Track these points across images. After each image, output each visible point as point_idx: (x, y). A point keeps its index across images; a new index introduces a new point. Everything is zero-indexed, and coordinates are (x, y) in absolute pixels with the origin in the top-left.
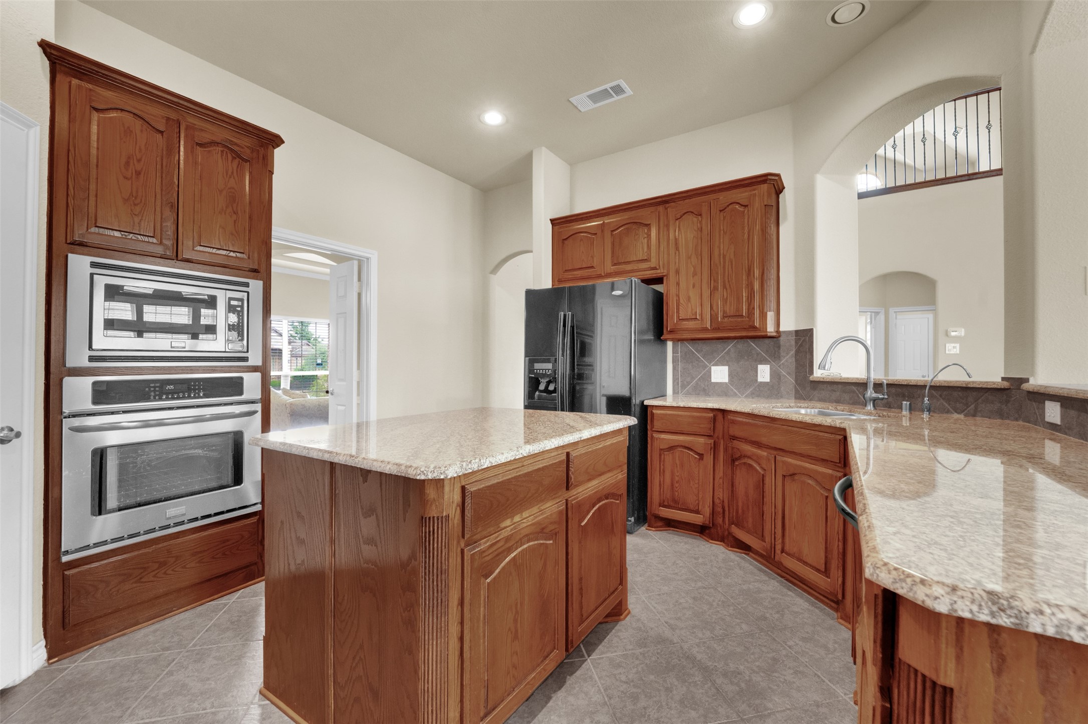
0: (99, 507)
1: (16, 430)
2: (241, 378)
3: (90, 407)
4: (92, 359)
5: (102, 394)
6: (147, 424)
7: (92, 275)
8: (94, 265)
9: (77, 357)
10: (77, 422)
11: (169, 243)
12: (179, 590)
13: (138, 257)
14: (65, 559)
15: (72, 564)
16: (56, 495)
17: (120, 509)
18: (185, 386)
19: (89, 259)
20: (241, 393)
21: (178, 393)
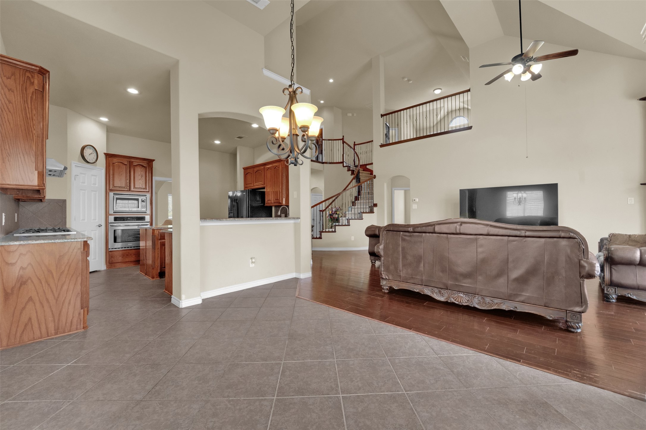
0: (115, 241)
1: (101, 225)
2: (145, 217)
3: (114, 222)
4: (114, 212)
5: (116, 219)
6: (126, 226)
7: (113, 196)
8: (114, 194)
9: (111, 212)
10: (111, 224)
11: (128, 188)
12: (131, 262)
13: (122, 191)
14: (109, 250)
15: (111, 251)
16: (108, 238)
17: (121, 242)
18: (132, 218)
19: (113, 193)
20: (145, 220)
21: (130, 220)
